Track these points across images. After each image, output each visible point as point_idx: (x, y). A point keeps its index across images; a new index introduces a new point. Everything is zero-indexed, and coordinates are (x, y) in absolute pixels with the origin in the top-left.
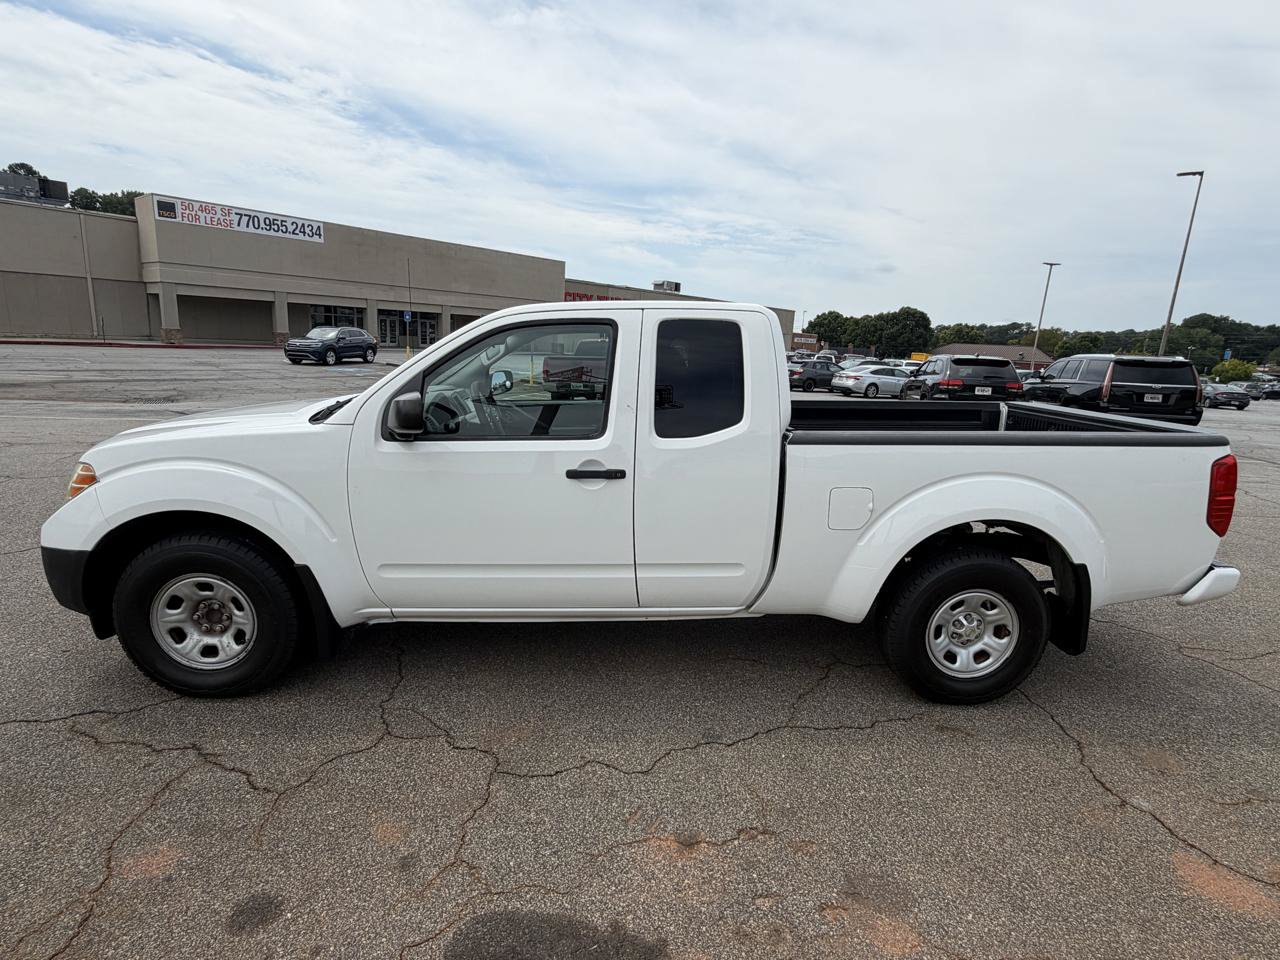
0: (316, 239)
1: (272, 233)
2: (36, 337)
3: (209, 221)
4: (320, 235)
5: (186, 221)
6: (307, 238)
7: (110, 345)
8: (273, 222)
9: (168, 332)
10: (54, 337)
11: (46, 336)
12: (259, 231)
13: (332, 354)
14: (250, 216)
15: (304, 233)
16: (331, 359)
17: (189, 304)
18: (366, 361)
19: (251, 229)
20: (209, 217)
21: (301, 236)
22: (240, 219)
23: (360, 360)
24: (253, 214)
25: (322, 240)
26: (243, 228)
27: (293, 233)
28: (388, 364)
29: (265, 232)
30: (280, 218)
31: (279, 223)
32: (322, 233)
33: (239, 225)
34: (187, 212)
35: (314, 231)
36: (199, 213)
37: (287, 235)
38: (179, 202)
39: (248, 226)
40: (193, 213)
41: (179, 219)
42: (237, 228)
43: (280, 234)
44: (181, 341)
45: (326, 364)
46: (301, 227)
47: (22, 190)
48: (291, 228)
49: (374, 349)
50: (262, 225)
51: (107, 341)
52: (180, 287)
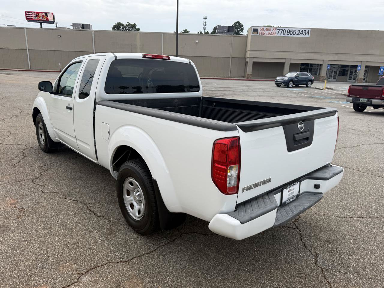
0: (307, 36)
1: (290, 36)
2: (215, 77)
3: (268, 34)
4: (308, 34)
5: (261, 35)
6: (303, 36)
7: (231, 79)
8: (291, 31)
9: (248, 75)
10: (219, 77)
11: (217, 77)
12: (285, 35)
13: (292, 83)
14: (282, 30)
15: (302, 34)
16: (290, 85)
17: (257, 65)
18: (307, 87)
19: (282, 35)
20: (268, 32)
21: (301, 36)
22: (279, 31)
23: (305, 86)
24: (283, 29)
25: (309, 36)
26: (279, 35)
27: (298, 35)
28: (315, 88)
29: (287, 36)
30: (293, 29)
31: (293, 31)
32: (309, 33)
33: (278, 34)
34: (262, 31)
35: (306, 33)
36: (265, 31)
37: (295, 36)
38: (260, 28)
39: (281, 34)
40: (263, 31)
41: (258, 34)
42: (277, 35)
43: (293, 36)
44: (251, 78)
45: (288, 87)
46: (301, 32)
47: (223, 31)
48: (297, 33)
49: (312, 82)
50: (286, 33)
51: (231, 78)
52: (254, 59)
